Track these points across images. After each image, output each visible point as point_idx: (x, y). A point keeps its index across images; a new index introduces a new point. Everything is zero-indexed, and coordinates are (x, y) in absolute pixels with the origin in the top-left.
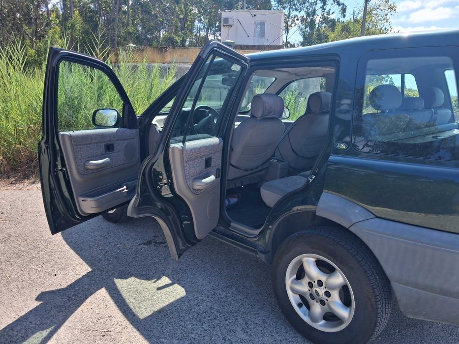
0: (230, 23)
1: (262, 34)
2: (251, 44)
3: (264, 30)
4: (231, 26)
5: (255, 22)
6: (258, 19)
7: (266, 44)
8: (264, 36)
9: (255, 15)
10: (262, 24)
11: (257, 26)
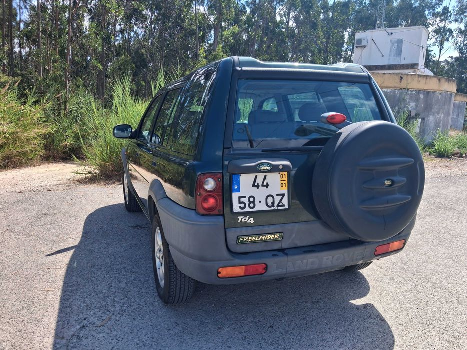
0: (364, 43)
1: (399, 53)
2: (386, 64)
3: (402, 48)
4: (365, 47)
5: (391, 41)
6: (395, 37)
7: (403, 62)
8: (401, 55)
9: (392, 34)
10: (400, 42)
11: (393, 45)
